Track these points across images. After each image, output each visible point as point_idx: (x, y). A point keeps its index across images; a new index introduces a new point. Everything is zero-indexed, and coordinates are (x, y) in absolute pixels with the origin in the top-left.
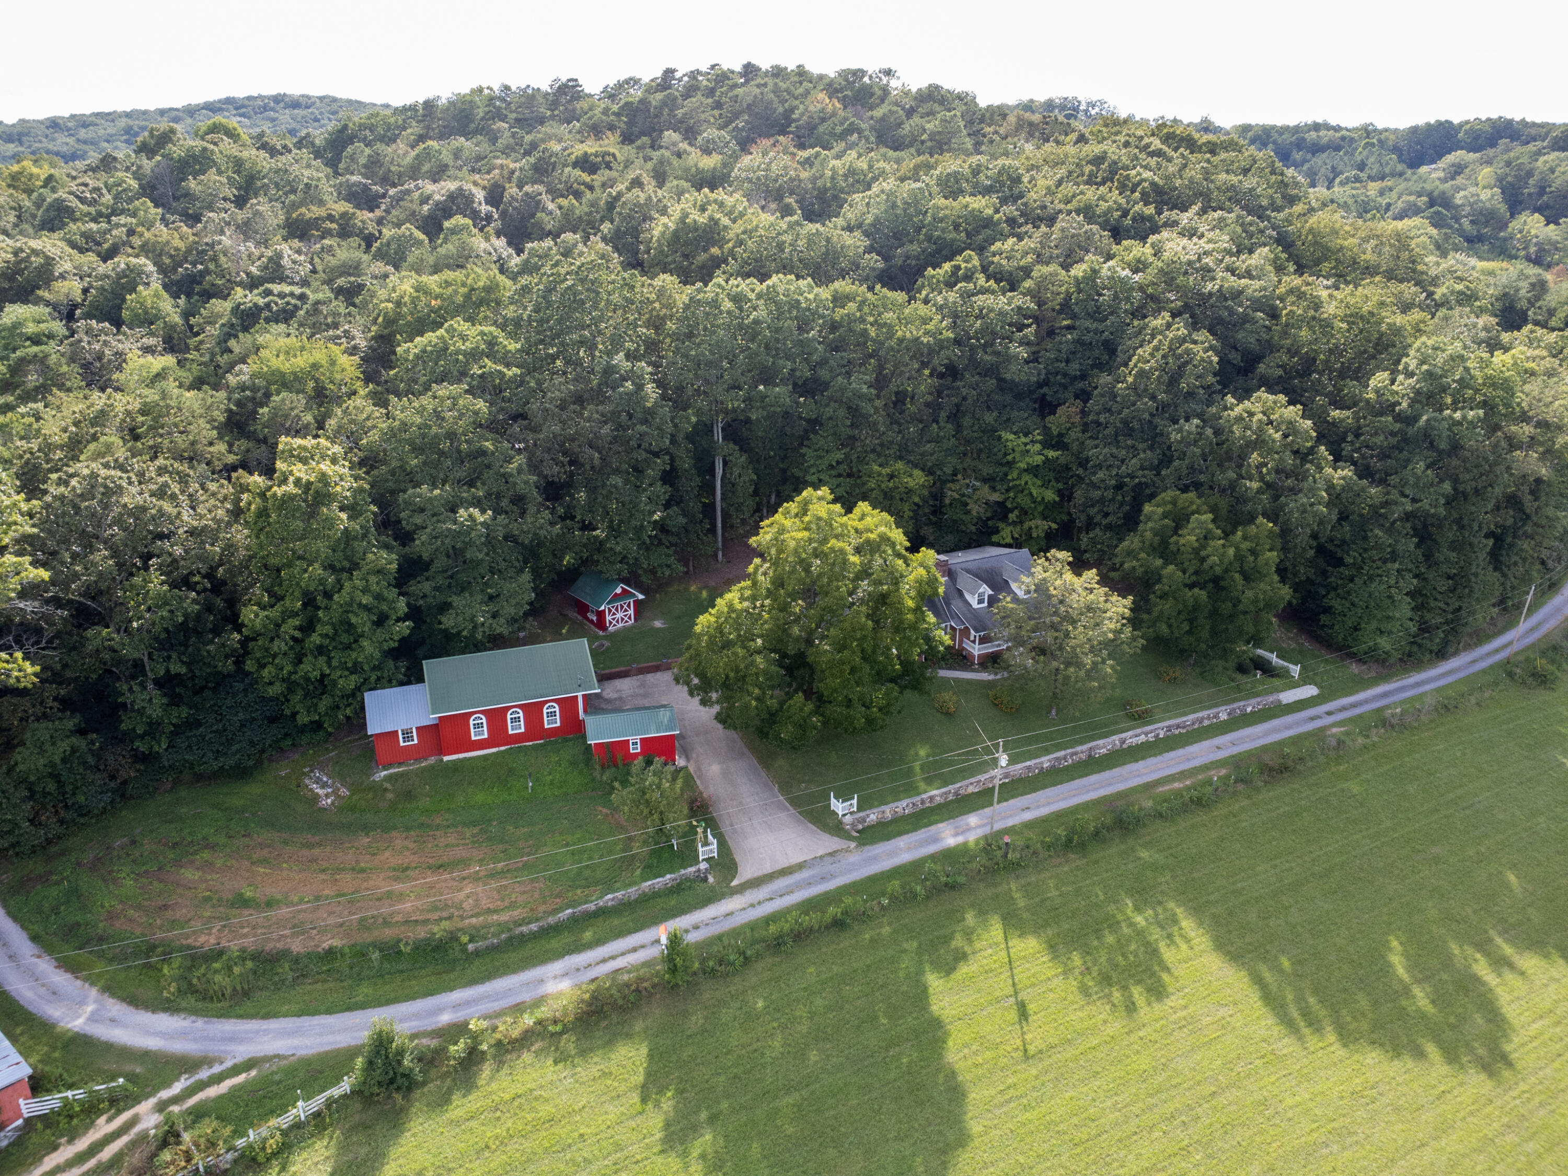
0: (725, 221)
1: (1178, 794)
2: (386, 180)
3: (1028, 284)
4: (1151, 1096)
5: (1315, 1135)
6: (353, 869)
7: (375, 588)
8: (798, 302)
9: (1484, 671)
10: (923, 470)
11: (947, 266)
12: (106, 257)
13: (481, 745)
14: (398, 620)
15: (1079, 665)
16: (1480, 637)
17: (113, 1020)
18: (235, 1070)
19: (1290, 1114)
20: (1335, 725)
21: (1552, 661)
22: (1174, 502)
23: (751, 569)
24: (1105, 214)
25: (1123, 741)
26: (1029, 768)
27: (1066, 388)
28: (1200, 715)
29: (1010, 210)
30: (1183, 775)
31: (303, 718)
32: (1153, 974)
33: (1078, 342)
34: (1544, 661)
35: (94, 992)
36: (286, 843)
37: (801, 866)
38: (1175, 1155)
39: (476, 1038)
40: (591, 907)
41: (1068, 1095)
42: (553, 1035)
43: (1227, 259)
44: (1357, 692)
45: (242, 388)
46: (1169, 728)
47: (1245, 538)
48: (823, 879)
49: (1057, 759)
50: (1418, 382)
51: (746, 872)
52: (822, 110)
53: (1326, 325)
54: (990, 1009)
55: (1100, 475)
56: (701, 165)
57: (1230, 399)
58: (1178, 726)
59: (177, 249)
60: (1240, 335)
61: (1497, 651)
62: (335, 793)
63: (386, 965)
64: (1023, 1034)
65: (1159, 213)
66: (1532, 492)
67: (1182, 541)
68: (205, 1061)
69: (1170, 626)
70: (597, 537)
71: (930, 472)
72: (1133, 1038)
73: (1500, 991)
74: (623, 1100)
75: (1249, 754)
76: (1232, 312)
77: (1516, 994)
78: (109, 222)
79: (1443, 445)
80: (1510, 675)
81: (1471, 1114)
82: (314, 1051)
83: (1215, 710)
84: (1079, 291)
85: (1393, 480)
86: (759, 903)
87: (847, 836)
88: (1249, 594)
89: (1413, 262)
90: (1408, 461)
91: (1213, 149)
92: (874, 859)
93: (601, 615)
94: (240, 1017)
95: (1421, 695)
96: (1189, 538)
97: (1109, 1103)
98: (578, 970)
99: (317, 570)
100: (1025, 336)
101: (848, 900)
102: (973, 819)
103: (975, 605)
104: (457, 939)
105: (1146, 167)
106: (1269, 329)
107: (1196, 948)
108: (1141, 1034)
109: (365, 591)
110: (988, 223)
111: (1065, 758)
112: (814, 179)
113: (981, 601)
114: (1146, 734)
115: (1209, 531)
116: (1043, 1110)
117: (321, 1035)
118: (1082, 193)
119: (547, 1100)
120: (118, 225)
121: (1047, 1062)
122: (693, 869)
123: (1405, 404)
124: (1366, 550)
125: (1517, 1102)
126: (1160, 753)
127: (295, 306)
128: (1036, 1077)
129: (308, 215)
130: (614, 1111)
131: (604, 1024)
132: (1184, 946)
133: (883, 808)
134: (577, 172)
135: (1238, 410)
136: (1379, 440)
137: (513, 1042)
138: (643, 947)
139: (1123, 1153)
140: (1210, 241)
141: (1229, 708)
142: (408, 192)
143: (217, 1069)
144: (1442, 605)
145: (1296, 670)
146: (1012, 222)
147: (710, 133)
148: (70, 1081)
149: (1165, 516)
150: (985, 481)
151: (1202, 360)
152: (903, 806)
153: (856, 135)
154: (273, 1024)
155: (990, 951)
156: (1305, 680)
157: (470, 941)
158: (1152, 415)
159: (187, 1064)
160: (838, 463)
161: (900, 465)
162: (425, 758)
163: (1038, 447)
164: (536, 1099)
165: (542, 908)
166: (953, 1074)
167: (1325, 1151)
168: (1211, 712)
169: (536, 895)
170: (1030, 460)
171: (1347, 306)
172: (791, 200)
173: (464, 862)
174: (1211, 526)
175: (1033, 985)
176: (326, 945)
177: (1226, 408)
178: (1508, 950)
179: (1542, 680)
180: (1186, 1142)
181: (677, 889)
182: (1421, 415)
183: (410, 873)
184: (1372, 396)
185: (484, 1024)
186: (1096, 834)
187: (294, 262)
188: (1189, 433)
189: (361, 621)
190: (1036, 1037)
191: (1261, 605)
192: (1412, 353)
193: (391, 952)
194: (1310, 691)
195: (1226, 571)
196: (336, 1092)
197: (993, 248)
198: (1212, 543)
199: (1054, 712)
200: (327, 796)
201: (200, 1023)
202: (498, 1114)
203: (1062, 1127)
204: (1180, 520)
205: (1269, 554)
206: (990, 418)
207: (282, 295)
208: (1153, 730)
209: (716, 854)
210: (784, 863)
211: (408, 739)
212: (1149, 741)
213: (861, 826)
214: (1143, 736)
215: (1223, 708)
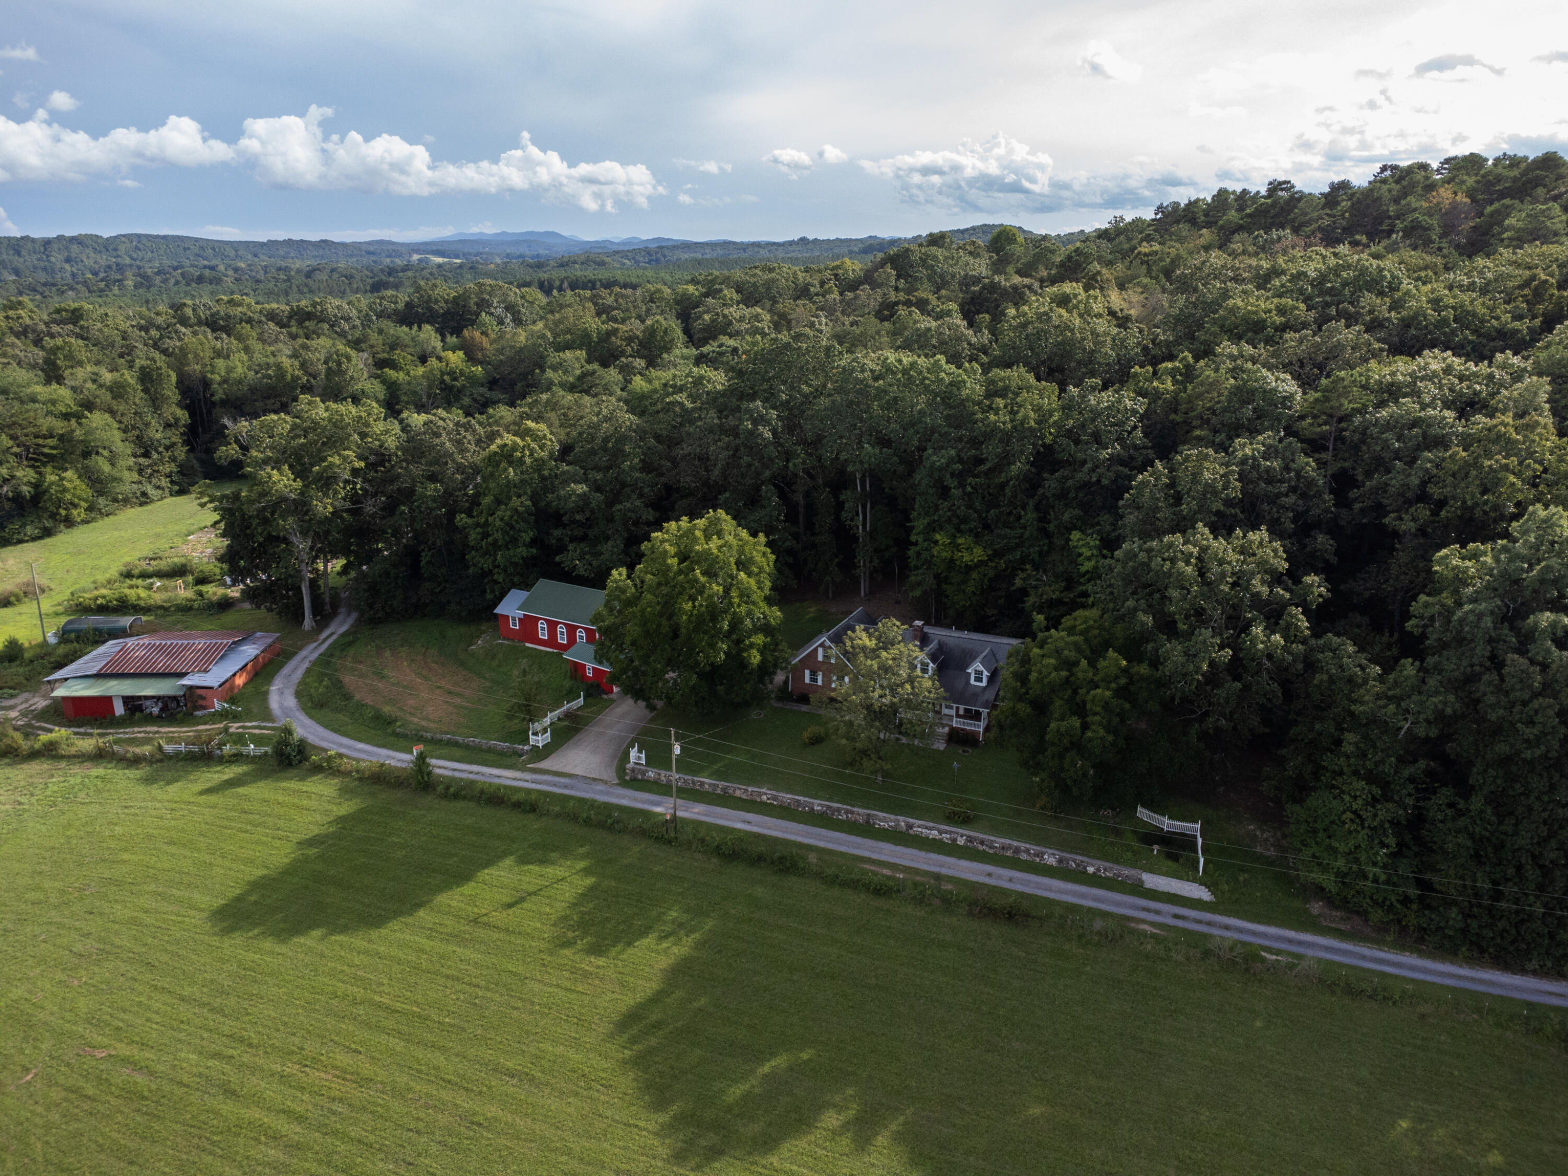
6: (428, 679)
13: (546, 644)
17: (282, 693)
25: (910, 827)
26: (798, 801)
37: (570, 776)
46: (970, 839)
49: (829, 807)
51: (541, 764)
54: (506, 890)
58: (982, 843)
64: (495, 911)
68: (272, 720)
74: (325, 817)
83: (1038, 848)
86: (519, 780)
87: (620, 775)
94: (306, 711)
97: (463, 966)
102: (700, 808)
108: (548, 958)
111: (839, 810)
114: (941, 832)
116: (433, 945)
119: (310, 800)
121: (478, 929)
122: (515, 746)
123: (1472, 588)
126: (931, 851)
128: (461, 931)
130: (317, 819)
132: (668, 944)
133: (662, 771)
141: (1058, 854)
143: (270, 724)
154: (309, 720)
155: (564, 869)
156: (1204, 880)
157: (399, 726)
159: (268, 719)
162: (516, 639)
163: (1096, 552)
164: (310, 797)
168: (1034, 849)
173: (460, 696)
175: (549, 897)
181: (505, 753)
183: (438, 690)
190: (499, 917)
194: (1199, 893)
196: (268, 750)
208: (951, 832)
209: (540, 745)
210: (566, 770)
211: (515, 624)
212: (941, 840)
213: (640, 777)
214: (936, 832)
215: (1050, 851)
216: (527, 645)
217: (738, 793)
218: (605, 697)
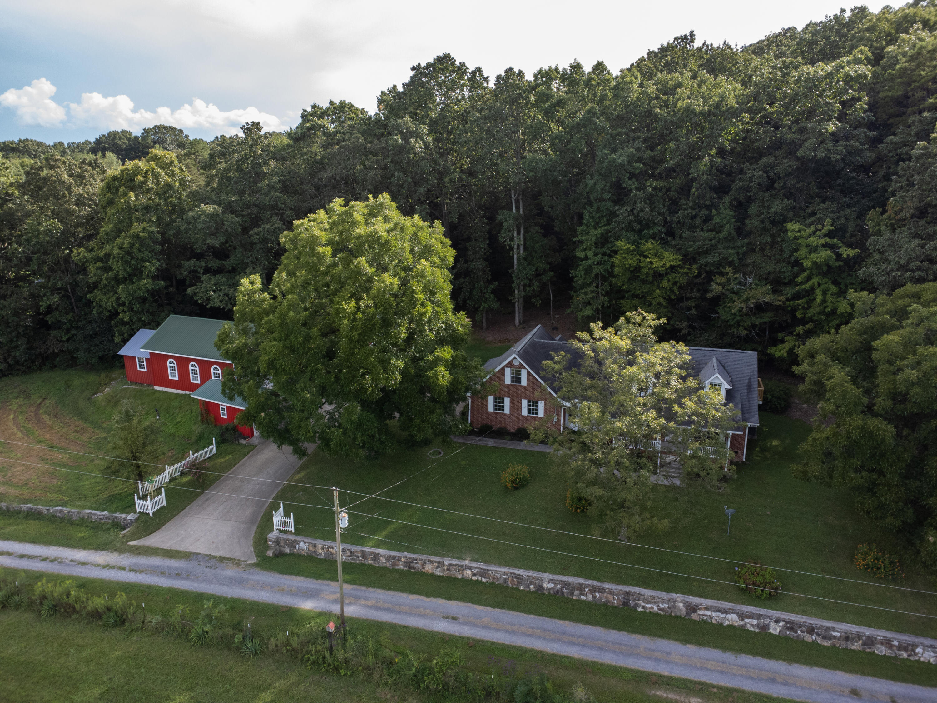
13: (176, 385)
25: (693, 609)
26: (519, 577)
37: (186, 556)
40: (44, 510)
46: (791, 626)
48: (177, 575)
49: (566, 584)
51: (151, 539)
58: (811, 630)
83: (909, 638)
86: (112, 567)
87: (261, 552)
92: (240, 582)
111: (581, 588)
114: (742, 616)
122: (123, 516)
133: (317, 541)
162: (148, 384)
168: (898, 638)
181: (101, 526)
208: (759, 616)
209: (150, 512)
210: (181, 547)
211: (141, 367)
212: (742, 629)
213: (287, 550)
214: (735, 617)
215: (928, 642)
216: (156, 388)
217: (429, 568)
218: (243, 442)
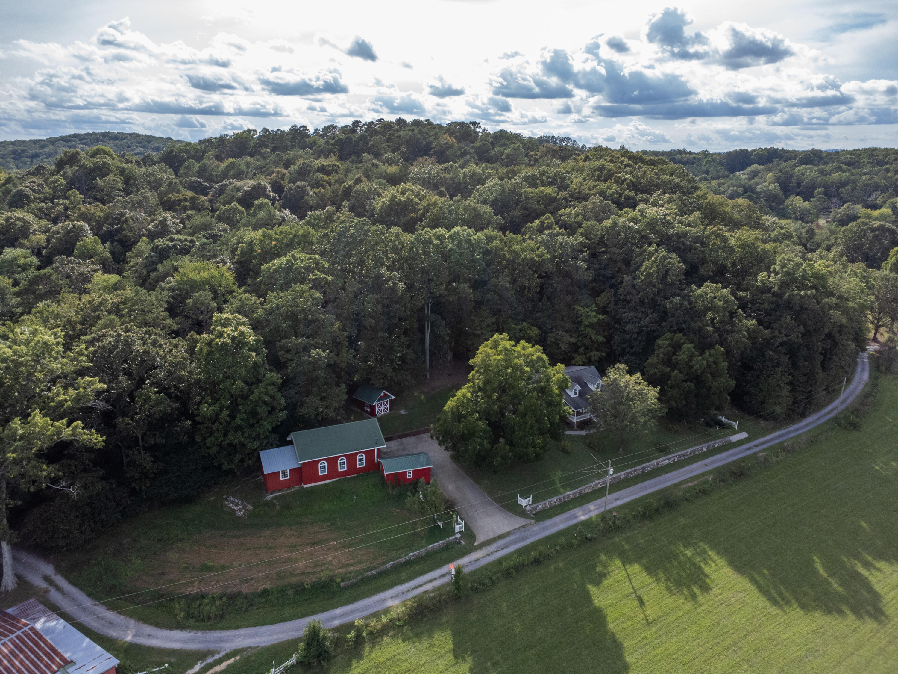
0: (416, 200)
1: (694, 488)
2: (210, 180)
3: (581, 230)
4: (715, 638)
5: (800, 653)
6: (266, 548)
7: (271, 392)
8: (470, 240)
9: (826, 423)
10: (536, 326)
11: (537, 222)
12: (55, 221)
13: (324, 478)
14: (282, 410)
15: (637, 423)
16: (820, 407)
17: (149, 635)
18: (228, 657)
19: (785, 643)
20: (761, 451)
21: (857, 417)
22: (672, 339)
23: (470, 376)
24: (611, 195)
25: (658, 463)
27: (604, 283)
28: (694, 448)
29: (564, 194)
30: (692, 479)
31: (225, 467)
32: (701, 579)
33: (610, 259)
34: (854, 417)
35: (132, 622)
36: (223, 536)
37: (509, 534)
38: (734, 667)
39: (359, 630)
40: (402, 560)
41: (673, 641)
42: (399, 626)
43: (678, 217)
44: (767, 435)
45: (173, 289)
46: (679, 456)
47: (710, 355)
48: (522, 539)
50: (782, 277)
51: (481, 538)
52: (447, 143)
53: (731, 250)
54: (624, 600)
55: (630, 326)
56: (388, 171)
57: (694, 286)
58: (684, 455)
59: (99, 217)
60: (689, 255)
61: (829, 413)
62: (244, 508)
63: (297, 597)
64: (644, 611)
65: (637, 195)
66: (839, 331)
67: (679, 358)
68: (210, 653)
69: (676, 402)
70: (370, 365)
71: (540, 328)
72: (699, 610)
73: (871, 578)
74: (445, 658)
75: (723, 467)
76: (684, 244)
77: (879, 579)
78: (52, 202)
79: (797, 308)
80: (839, 424)
81: (871, 637)
82: (269, 644)
83: (700, 446)
84: (608, 233)
85: (775, 325)
86: (492, 553)
87: (529, 517)
88: (716, 384)
89: (759, 219)
90: (781, 316)
91: (653, 163)
92: (546, 528)
93: (373, 408)
94: (222, 629)
95: (798, 436)
96: (683, 356)
97: (695, 643)
98: (403, 593)
99: (240, 383)
100: (584, 256)
101: (541, 548)
102: (591, 506)
103: (572, 395)
104: (334, 581)
105: (626, 173)
106: (703, 252)
107: (720, 565)
108: (703, 608)
109: (267, 393)
110: (554, 200)
111: (631, 473)
112: (452, 178)
113: (575, 394)
114: (669, 459)
115: (693, 353)
116: (664, 649)
117: (270, 635)
118: (598, 185)
119: (404, 661)
120: (58, 204)
121: (659, 625)
122: (452, 538)
123: (776, 288)
124: (764, 362)
125: (891, 630)
126: (678, 469)
127: (189, 246)
128: (656, 633)
129: (173, 198)
130: (441, 664)
131: (425, 619)
132: (713, 564)
133: (545, 501)
134: (321, 175)
135: (699, 291)
136: (766, 306)
137: (378, 631)
138: (435, 579)
139: (708, 668)
140: (667, 209)
141: (707, 445)
142: (225, 186)
143: (217, 657)
144: (803, 389)
145: (736, 425)
146: (565, 199)
147: (389, 155)
148: (136, 668)
149: (669, 346)
150: (567, 332)
151: (678, 267)
152: (554, 500)
153: (468, 156)
154: (242, 631)
155: (617, 571)
156: (741, 430)
157: (342, 581)
158: (654, 295)
159: (201, 655)
160: (492, 323)
161: (525, 324)
162: (293, 486)
163: (594, 314)
164: (398, 660)
165: (376, 562)
166: (613, 635)
167: (807, 660)
169: (371, 555)
170: (591, 321)
171: (740, 240)
172: (443, 189)
173: (327, 540)
174: (693, 350)
175: (643, 587)
176: (261, 588)
177: (693, 292)
178: (870, 559)
179: (854, 426)
180: (738, 660)
181: (446, 548)
182: (785, 293)
183: (297, 548)
184: (760, 284)
185: (361, 622)
186: (657, 510)
187: (174, 223)
188: (677, 304)
189: (263, 410)
190: (651, 612)
191: (722, 389)
192: (778, 262)
193: (299, 589)
194: (744, 435)
195: (703, 373)
196: (288, 663)
197: (559, 212)
198: (695, 359)
199: (621, 450)
200: (240, 510)
201: (199, 634)
202: (379, 669)
203: (674, 656)
204: (677, 347)
205: (723, 364)
206: (569, 298)
207: (181, 241)
209: (463, 529)
210: (499, 533)
211: (284, 476)
213: (535, 512)
215: (704, 445)
216: (305, 486)
